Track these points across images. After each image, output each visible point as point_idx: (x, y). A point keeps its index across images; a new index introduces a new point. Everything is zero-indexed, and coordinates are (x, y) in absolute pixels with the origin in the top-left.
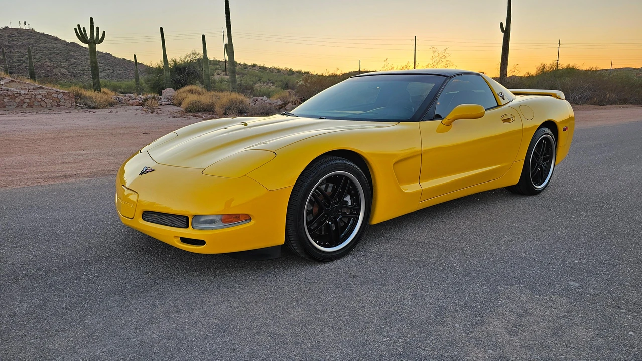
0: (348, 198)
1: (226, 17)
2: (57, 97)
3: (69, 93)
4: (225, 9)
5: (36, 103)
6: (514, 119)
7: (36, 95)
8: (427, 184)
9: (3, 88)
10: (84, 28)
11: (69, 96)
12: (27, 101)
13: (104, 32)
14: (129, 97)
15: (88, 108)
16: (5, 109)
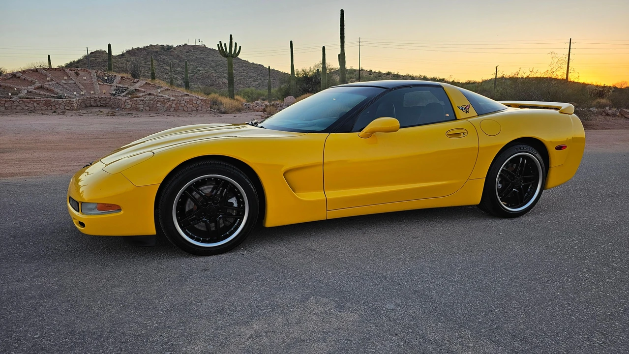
1: (341, 29)
2: (197, 103)
3: (206, 100)
4: (340, 22)
5: (180, 108)
6: (466, 134)
7: (181, 101)
9: (160, 95)
10: (225, 44)
11: (206, 102)
12: (174, 105)
13: (240, 47)
14: (257, 104)
15: (219, 113)
16: (157, 112)
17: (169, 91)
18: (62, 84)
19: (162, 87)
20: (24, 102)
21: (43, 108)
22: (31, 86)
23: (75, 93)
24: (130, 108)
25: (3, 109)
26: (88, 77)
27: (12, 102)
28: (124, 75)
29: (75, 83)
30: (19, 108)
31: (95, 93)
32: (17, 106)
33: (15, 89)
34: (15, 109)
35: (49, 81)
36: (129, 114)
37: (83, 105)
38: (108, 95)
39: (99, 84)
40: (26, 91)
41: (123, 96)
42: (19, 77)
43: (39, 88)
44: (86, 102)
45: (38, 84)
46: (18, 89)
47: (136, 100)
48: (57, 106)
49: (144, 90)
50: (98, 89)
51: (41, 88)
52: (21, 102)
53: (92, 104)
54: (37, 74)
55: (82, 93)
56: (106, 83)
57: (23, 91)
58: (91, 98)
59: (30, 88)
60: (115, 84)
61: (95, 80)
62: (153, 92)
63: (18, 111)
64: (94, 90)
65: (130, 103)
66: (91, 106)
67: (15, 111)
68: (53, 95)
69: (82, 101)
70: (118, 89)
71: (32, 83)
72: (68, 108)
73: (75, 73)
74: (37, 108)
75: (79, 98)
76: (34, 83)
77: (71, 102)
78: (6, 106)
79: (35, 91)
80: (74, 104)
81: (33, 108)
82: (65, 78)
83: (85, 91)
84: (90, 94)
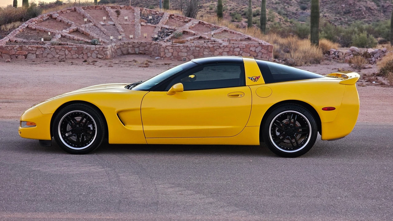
0: (90, 126)
2: (255, 51)
3: (268, 46)
6: (242, 96)
7: (234, 48)
8: (147, 128)
9: (212, 39)
11: (267, 49)
17: (227, 34)
18: (99, 26)
19: (218, 28)
20: (56, 49)
21: (74, 56)
22: (66, 29)
23: (111, 38)
24: (170, 57)
25: (33, 57)
26: (131, 16)
27: (43, 50)
28: (174, 12)
29: (114, 25)
30: (50, 56)
31: (134, 38)
32: (48, 54)
33: (49, 33)
34: (46, 57)
35: (85, 23)
36: (166, 64)
37: (119, 52)
38: (150, 40)
39: (142, 25)
40: (60, 36)
41: (167, 40)
42: (55, 19)
43: (74, 32)
44: (123, 49)
45: (74, 27)
46: (52, 33)
47: (179, 46)
48: (89, 54)
49: (194, 32)
50: (140, 32)
51: (77, 31)
52: (52, 49)
53: (130, 51)
54: (74, 14)
55: (120, 37)
56: (149, 24)
57: (57, 35)
58: (129, 44)
59: (65, 32)
60: (160, 25)
61: (137, 20)
62: (205, 35)
63: (48, 59)
64: (134, 34)
65: (171, 51)
66: (129, 54)
67: (45, 59)
68: (87, 40)
69: (118, 47)
70: (163, 32)
71: (68, 25)
72: (101, 57)
73: (116, 11)
74: (69, 56)
75: (115, 44)
76: (70, 26)
77: (104, 49)
78: (37, 53)
79: (69, 35)
80: (108, 52)
81: (64, 57)
82: (105, 18)
83: (123, 35)
84: (129, 38)
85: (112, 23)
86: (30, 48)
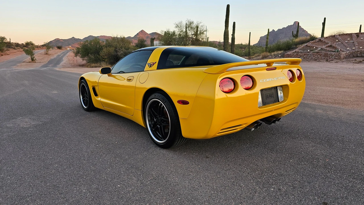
18: (344, 43)
20: (314, 55)
21: (322, 58)
22: (325, 45)
23: (349, 48)
27: (307, 55)
29: (353, 42)
30: (310, 58)
32: (309, 57)
34: (308, 58)
35: (337, 42)
37: (351, 56)
40: (320, 49)
42: (322, 41)
43: (329, 46)
44: (354, 54)
45: (329, 44)
46: (316, 47)
48: (330, 57)
51: (331, 46)
52: (311, 55)
53: (358, 55)
54: (334, 38)
55: (354, 48)
57: (318, 49)
58: (358, 51)
59: (324, 47)
66: (357, 56)
68: (333, 50)
69: (351, 53)
72: (337, 58)
73: (357, 36)
74: (320, 58)
75: (349, 52)
76: (328, 44)
77: (339, 54)
78: (304, 57)
79: (325, 48)
80: (342, 56)
81: (317, 58)
82: (349, 39)
83: (357, 47)
84: (360, 49)
85: (353, 41)
86: (301, 55)
